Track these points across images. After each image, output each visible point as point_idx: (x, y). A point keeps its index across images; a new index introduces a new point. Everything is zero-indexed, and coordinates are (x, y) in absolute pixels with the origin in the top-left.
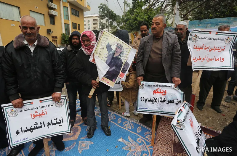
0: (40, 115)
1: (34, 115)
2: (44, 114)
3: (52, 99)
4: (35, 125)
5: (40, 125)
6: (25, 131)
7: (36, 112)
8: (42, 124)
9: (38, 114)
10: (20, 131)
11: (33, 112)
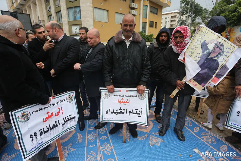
0: (125, 102)
1: (120, 101)
2: (128, 103)
3: (137, 91)
4: (120, 109)
5: (123, 111)
6: (112, 113)
7: (122, 99)
8: (125, 111)
9: (124, 101)
10: (109, 111)
11: (120, 98)
